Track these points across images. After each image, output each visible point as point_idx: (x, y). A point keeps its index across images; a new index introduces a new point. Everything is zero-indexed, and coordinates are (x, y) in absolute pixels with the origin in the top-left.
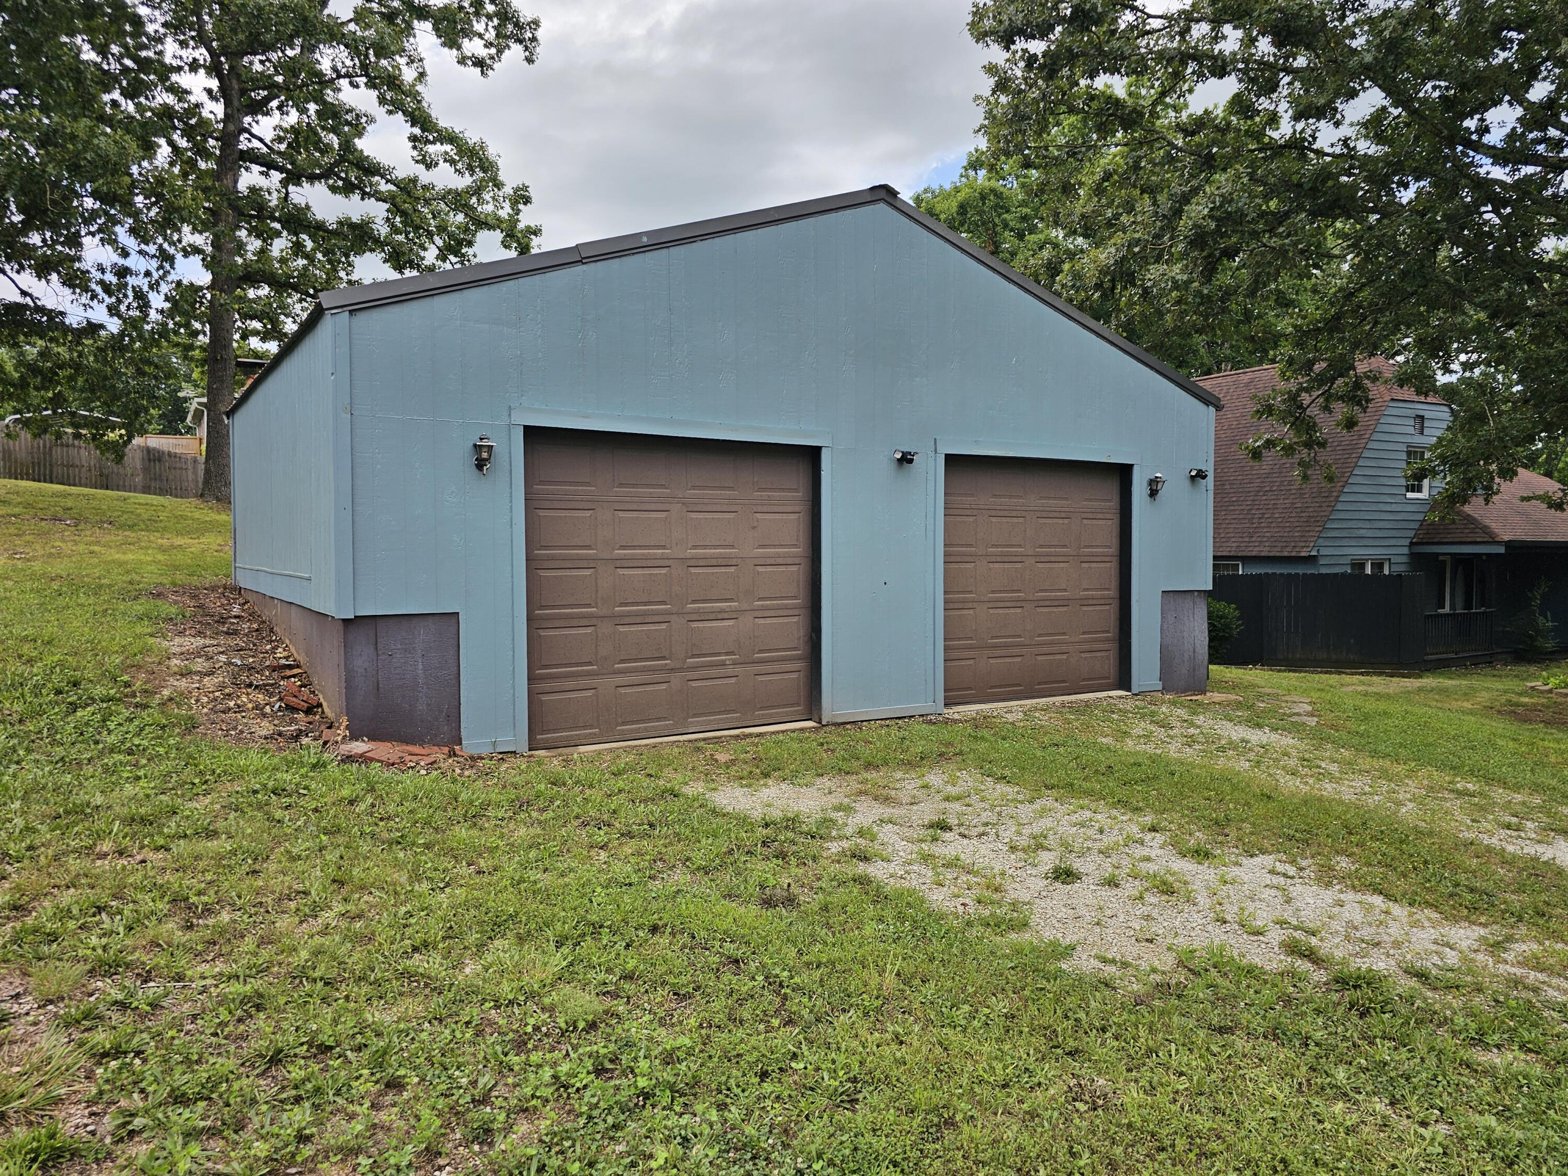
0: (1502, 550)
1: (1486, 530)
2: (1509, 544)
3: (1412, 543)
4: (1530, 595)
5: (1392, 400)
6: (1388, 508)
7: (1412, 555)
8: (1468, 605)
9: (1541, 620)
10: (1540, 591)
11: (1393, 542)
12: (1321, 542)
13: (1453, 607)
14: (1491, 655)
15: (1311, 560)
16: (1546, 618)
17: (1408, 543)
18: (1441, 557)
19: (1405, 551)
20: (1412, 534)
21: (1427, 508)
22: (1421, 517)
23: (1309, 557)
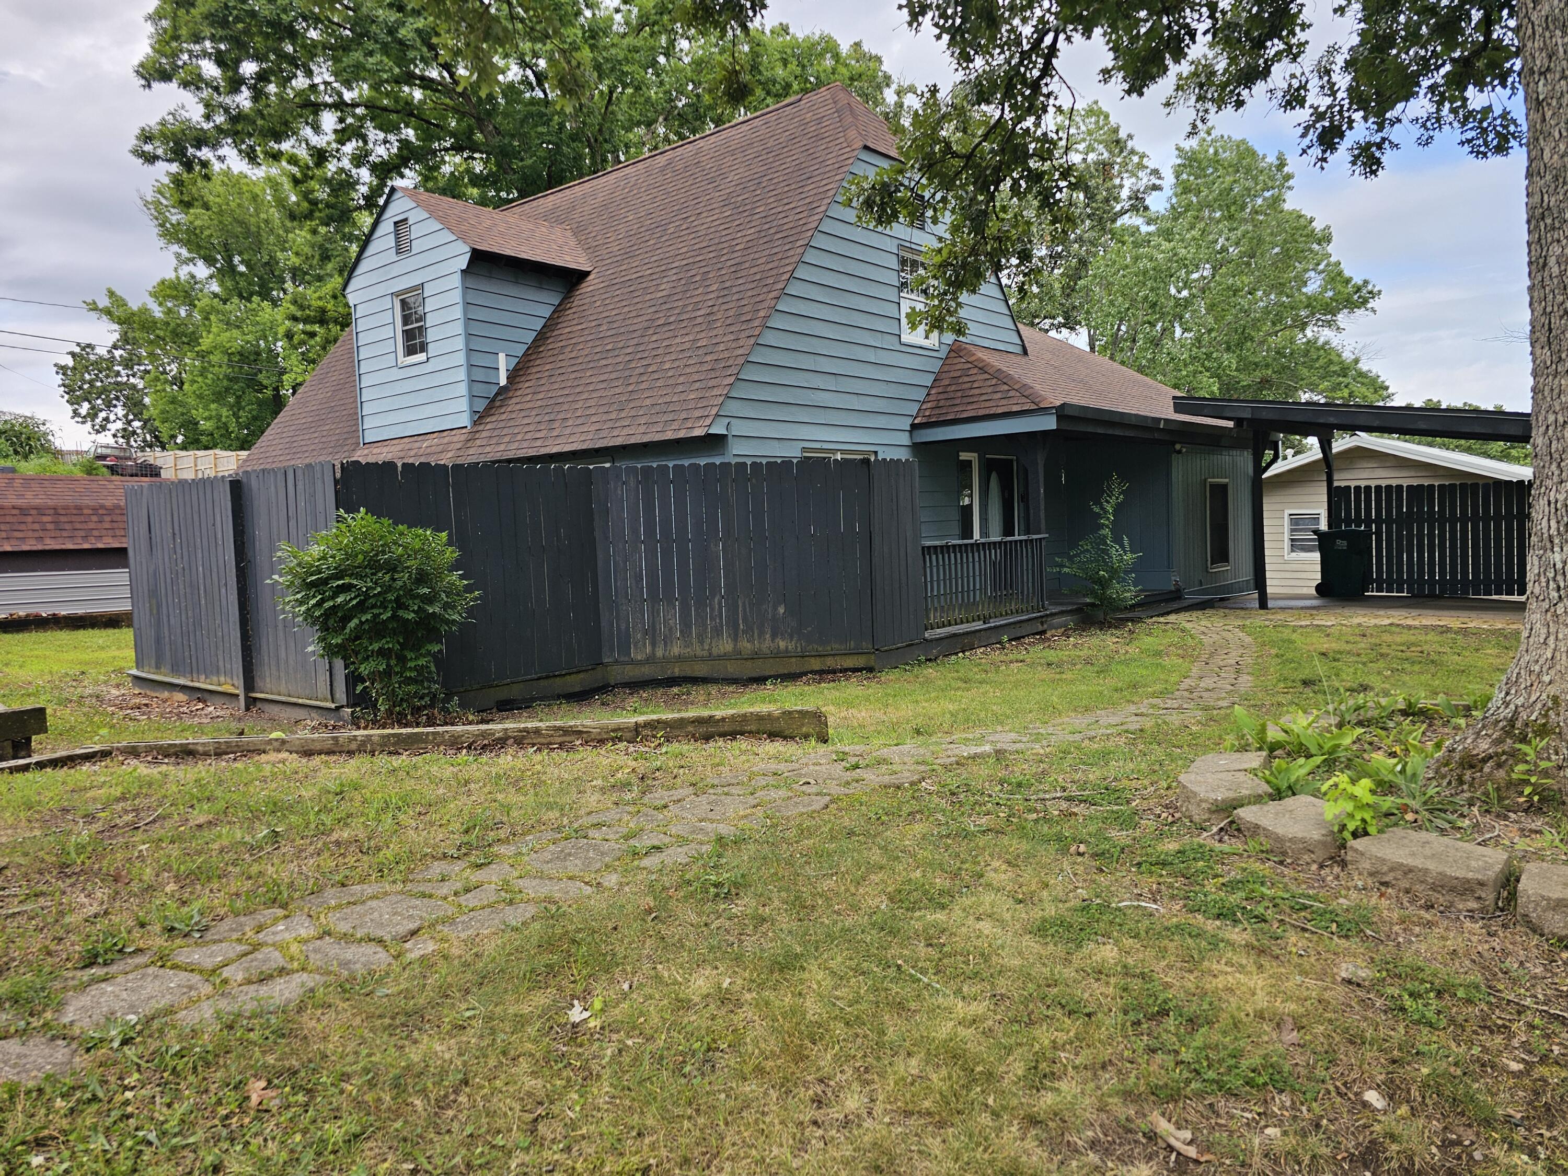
0: (1049, 423)
1: (1024, 391)
2: (1063, 413)
3: (914, 427)
4: (1096, 509)
5: (866, 148)
6: (871, 356)
7: (917, 448)
8: (1008, 530)
9: (1115, 551)
10: (1113, 501)
11: (881, 422)
12: (733, 408)
13: (984, 533)
14: (1041, 619)
15: (714, 442)
16: (1122, 546)
17: (906, 424)
18: (964, 456)
19: (905, 439)
20: (913, 409)
21: (936, 366)
22: (928, 380)
23: (709, 436)
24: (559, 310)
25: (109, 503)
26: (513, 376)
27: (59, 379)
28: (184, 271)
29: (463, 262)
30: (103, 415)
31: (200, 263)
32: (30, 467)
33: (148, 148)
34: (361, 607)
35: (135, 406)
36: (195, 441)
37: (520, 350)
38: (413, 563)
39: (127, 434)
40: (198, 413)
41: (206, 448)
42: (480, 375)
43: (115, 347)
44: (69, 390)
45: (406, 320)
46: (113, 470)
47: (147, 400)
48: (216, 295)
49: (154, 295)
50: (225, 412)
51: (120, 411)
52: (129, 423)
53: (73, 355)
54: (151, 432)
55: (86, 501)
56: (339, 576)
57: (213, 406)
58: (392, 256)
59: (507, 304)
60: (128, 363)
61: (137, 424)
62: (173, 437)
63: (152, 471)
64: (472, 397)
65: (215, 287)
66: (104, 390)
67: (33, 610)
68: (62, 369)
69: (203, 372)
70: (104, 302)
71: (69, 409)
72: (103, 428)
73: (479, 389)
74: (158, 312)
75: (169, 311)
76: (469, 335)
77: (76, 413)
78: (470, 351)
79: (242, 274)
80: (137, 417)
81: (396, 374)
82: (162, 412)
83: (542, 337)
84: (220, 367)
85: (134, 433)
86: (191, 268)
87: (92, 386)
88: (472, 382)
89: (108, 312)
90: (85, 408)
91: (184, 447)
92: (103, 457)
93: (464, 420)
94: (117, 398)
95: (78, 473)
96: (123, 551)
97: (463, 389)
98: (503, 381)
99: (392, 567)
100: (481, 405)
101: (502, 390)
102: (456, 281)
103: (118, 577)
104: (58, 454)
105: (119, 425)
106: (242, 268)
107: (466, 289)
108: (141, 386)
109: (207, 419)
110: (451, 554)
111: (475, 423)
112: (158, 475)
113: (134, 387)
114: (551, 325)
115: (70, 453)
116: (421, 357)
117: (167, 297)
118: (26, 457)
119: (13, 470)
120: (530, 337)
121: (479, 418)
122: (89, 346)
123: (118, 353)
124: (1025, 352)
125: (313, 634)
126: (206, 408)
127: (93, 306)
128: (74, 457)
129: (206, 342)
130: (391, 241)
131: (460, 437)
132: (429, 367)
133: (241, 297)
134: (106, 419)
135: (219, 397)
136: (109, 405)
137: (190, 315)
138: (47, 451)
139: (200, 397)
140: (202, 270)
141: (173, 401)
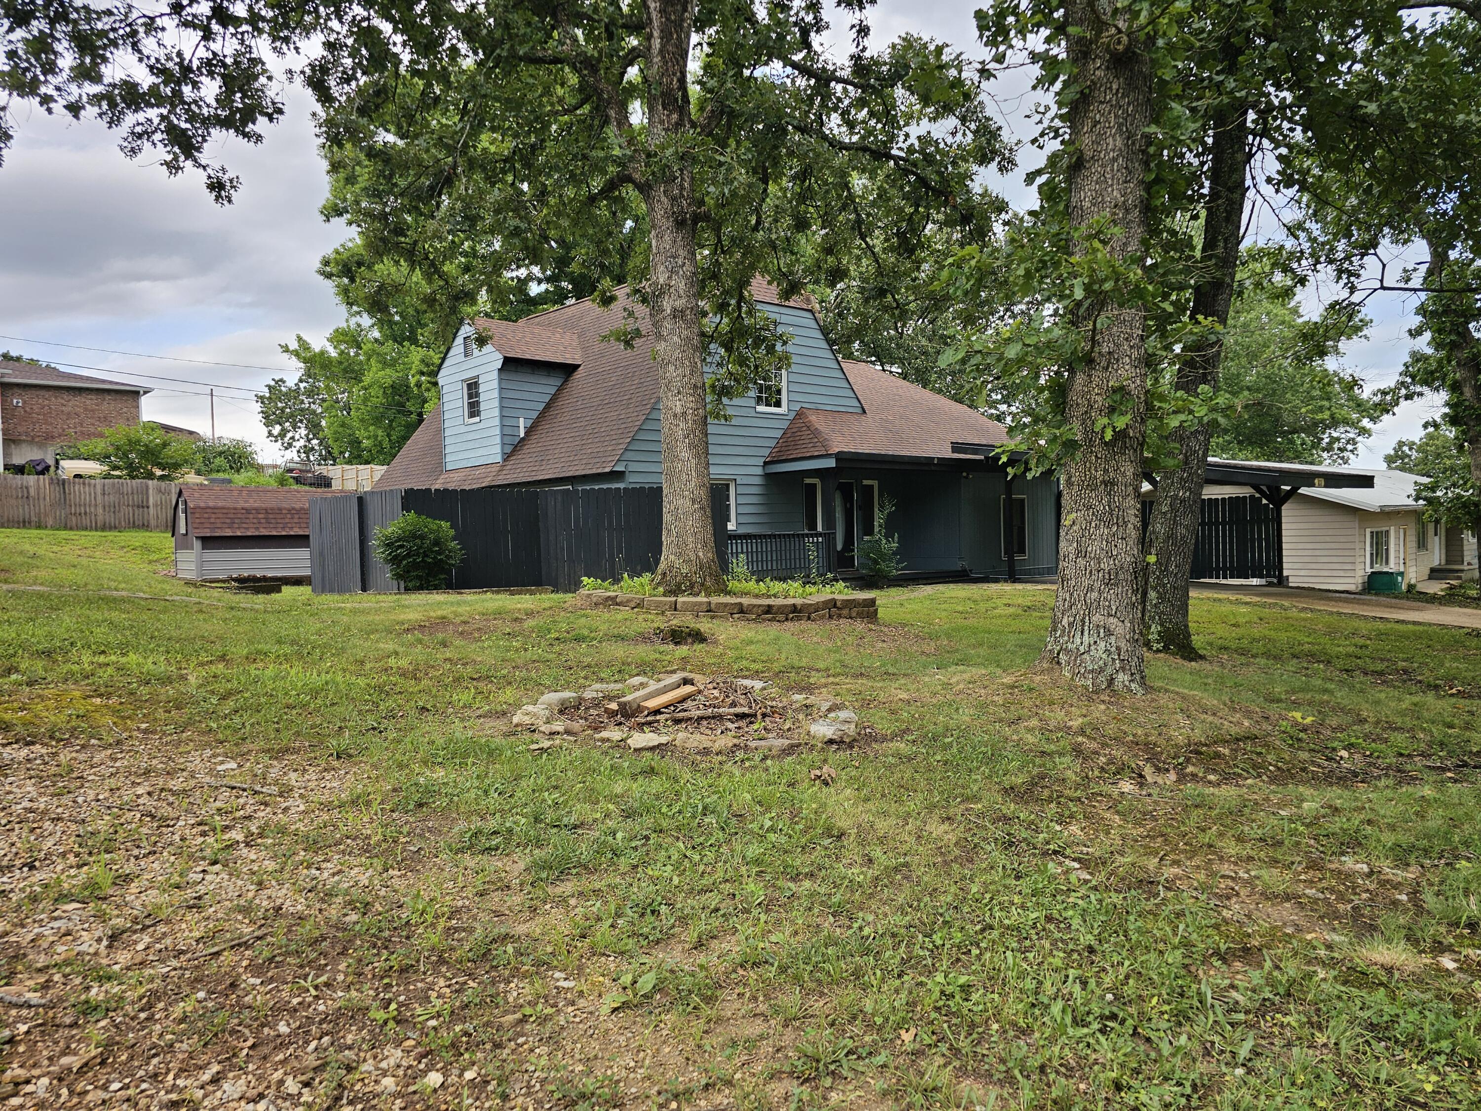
0: (831, 463)
1: (823, 442)
2: (840, 457)
3: (765, 463)
6: (734, 422)
7: (768, 476)
8: (848, 527)
9: (884, 542)
10: (885, 511)
12: (629, 455)
15: (615, 475)
16: (891, 539)
17: (761, 462)
18: (808, 481)
19: (759, 471)
20: (766, 452)
21: (785, 425)
22: (779, 434)
23: (612, 473)
24: (560, 389)
25: (298, 506)
26: (528, 432)
27: (258, 407)
28: (353, 321)
29: (499, 364)
30: (290, 435)
31: (365, 315)
32: (240, 479)
33: (328, 269)
34: (408, 555)
35: (314, 428)
36: (358, 457)
37: (535, 415)
38: (432, 536)
39: (308, 450)
40: (361, 434)
41: (367, 462)
42: (508, 431)
43: (301, 381)
44: (266, 416)
45: (470, 396)
46: (297, 480)
47: (323, 423)
48: (376, 340)
49: (330, 340)
50: (380, 433)
51: (303, 432)
52: (309, 440)
53: (269, 387)
54: (326, 448)
55: (285, 505)
56: (399, 540)
57: (371, 428)
58: (462, 358)
59: (527, 387)
60: (310, 393)
61: (315, 442)
62: (341, 453)
63: (324, 482)
64: (503, 444)
65: (376, 334)
66: (292, 415)
67: (252, 573)
68: (261, 399)
69: (366, 400)
70: (294, 345)
71: (265, 430)
72: (290, 445)
73: (508, 440)
74: (333, 353)
75: (342, 353)
76: (502, 408)
77: (270, 434)
78: (502, 417)
79: (396, 323)
80: (315, 436)
81: (464, 429)
82: (336, 433)
83: (548, 406)
84: (378, 398)
85: (313, 449)
86: (358, 319)
87: (283, 411)
88: (503, 435)
89: (296, 354)
90: (277, 429)
91: (349, 462)
92: (290, 471)
93: (499, 459)
94: (301, 421)
95: (274, 484)
96: (306, 537)
97: (498, 440)
98: (522, 435)
99: (422, 537)
100: (508, 449)
101: (523, 439)
102: (495, 375)
103: (303, 554)
104: (260, 468)
105: (302, 442)
106: (397, 318)
107: (500, 380)
108: (319, 410)
109: (368, 438)
110: (452, 532)
111: (505, 460)
112: (329, 485)
113: (314, 412)
114: (554, 398)
115: (268, 466)
116: (477, 419)
117: (340, 342)
118: (238, 471)
119: (230, 481)
120: (541, 407)
121: (507, 457)
122: (281, 380)
123: (302, 385)
124: (864, 412)
125: (388, 567)
126: (366, 429)
127: (286, 349)
128: (270, 471)
129: (367, 380)
130: (461, 349)
131: (496, 468)
132: (481, 426)
133: (395, 340)
134: (293, 438)
135: (377, 420)
136: (295, 427)
137: (357, 354)
138: (252, 465)
139: (362, 420)
140: (366, 321)
141: (343, 425)
